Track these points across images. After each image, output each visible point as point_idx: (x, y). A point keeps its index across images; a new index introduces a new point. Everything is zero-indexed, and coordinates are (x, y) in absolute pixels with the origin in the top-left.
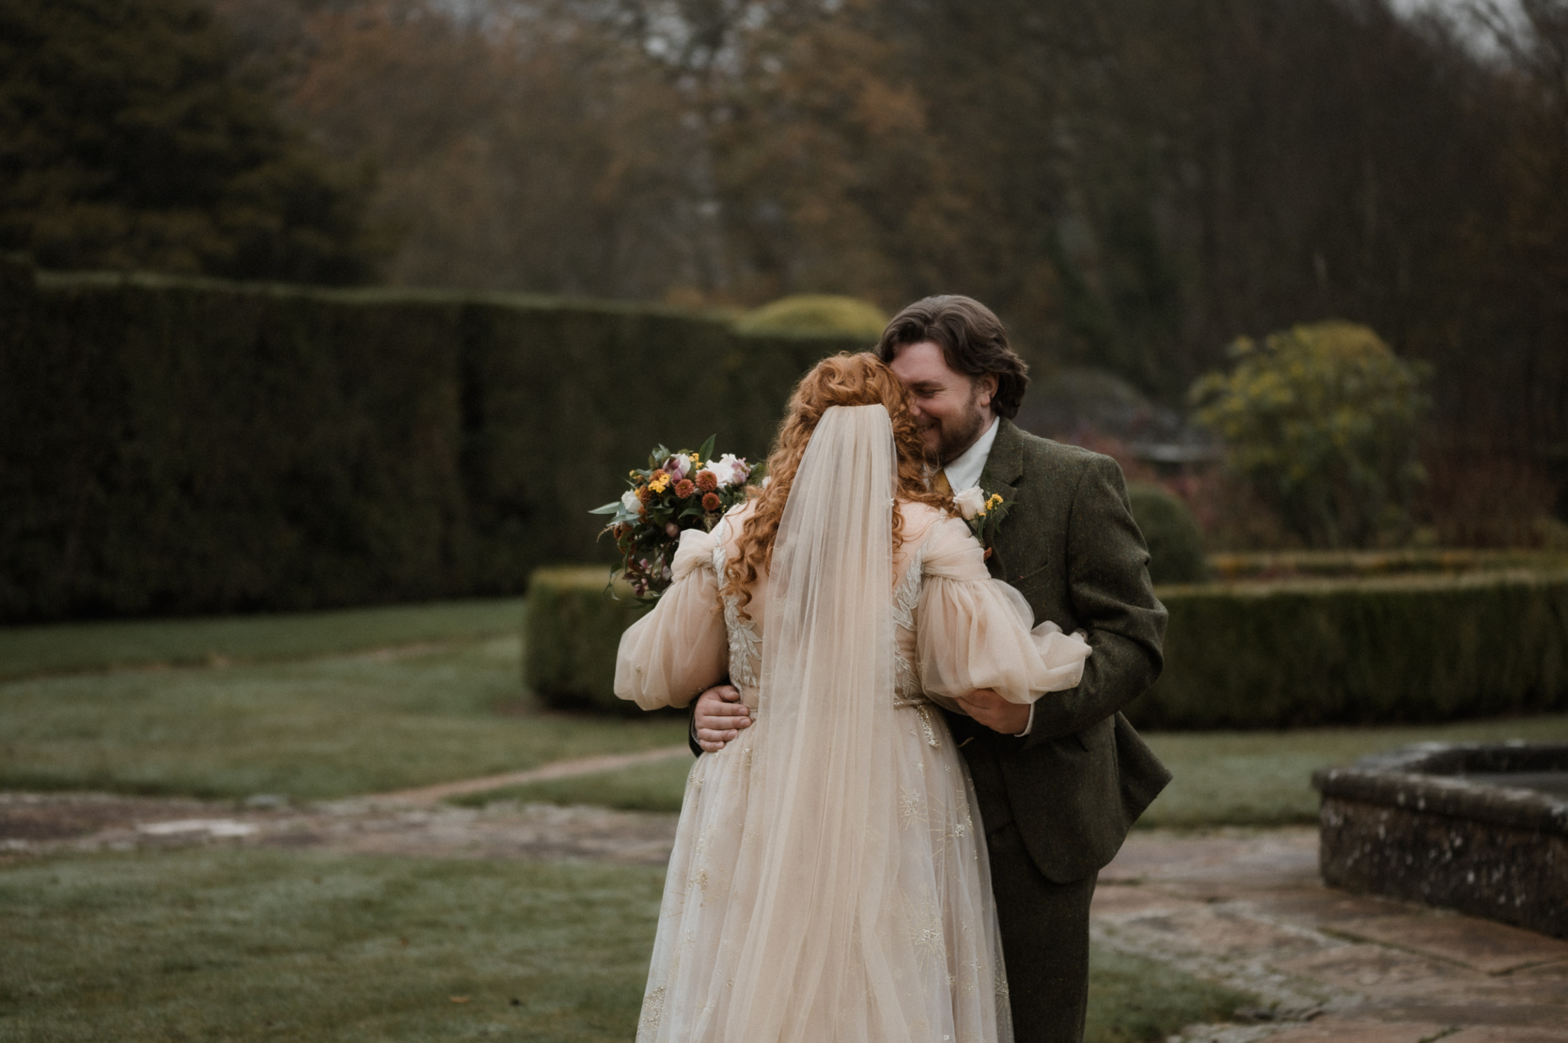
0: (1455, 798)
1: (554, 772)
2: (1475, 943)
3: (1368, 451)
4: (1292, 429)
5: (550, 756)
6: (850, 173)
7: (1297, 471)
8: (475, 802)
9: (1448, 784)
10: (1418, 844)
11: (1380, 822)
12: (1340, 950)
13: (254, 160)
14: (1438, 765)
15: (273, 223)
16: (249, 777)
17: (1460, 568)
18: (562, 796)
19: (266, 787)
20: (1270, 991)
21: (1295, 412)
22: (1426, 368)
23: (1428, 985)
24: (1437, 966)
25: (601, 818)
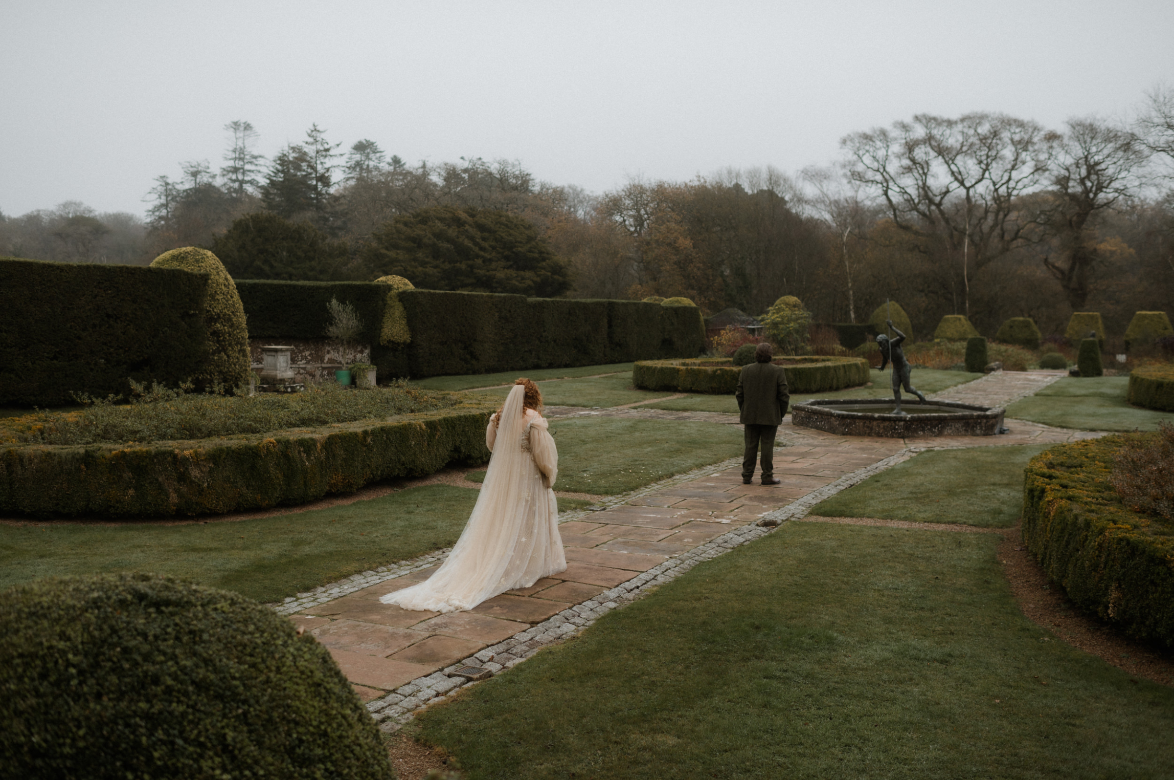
0: (816, 410)
1: (646, 402)
2: (819, 434)
3: (797, 331)
4: (781, 326)
5: (644, 399)
6: (674, 258)
7: (782, 336)
8: (635, 408)
9: (815, 407)
10: (809, 418)
11: (803, 414)
12: (797, 435)
13: (544, 260)
14: (813, 404)
15: (549, 274)
16: (592, 403)
17: (817, 361)
18: (652, 407)
19: (595, 405)
20: (784, 442)
21: (781, 323)
22: (811, 314)
23: (811, 441)
24: (813, 438)
25: (661, 412)
